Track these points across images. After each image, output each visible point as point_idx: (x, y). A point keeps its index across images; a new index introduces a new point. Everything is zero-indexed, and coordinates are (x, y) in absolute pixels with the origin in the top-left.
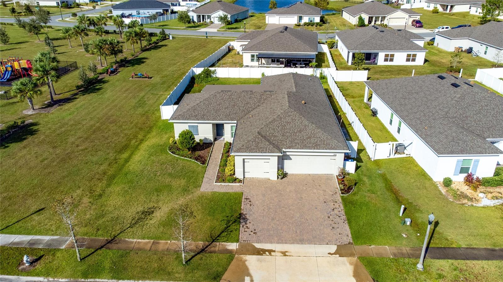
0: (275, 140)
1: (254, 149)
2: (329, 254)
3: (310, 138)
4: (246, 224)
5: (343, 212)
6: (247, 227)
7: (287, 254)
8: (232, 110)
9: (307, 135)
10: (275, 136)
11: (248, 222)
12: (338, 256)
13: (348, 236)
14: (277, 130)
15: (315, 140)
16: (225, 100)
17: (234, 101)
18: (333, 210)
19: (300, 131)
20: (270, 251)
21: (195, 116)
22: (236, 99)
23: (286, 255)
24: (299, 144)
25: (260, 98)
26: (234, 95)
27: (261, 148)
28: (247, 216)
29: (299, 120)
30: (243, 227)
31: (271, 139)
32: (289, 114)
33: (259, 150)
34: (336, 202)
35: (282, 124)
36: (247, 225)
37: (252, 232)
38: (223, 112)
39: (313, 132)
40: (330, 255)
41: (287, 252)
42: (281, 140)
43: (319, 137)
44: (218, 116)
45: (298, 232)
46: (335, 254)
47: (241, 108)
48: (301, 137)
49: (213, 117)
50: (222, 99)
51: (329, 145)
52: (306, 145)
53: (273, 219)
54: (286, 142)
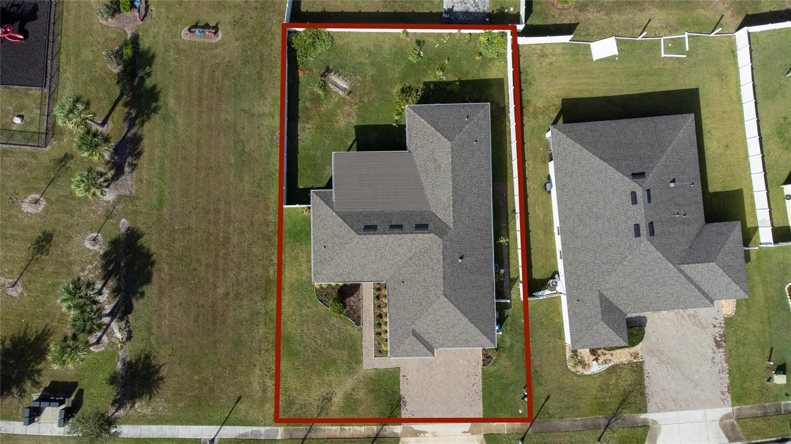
0: (429, 338)
1: (410, 352)
2: (463, 432)
3: (461, 334)
4: (406, 406)
5: (481, 388)
6: (406, 409)
7: (436, 434)
8: (379, 264)
9: (459, 331)
10: (429, 333)
11: (407, 405)
12: (470, 434)
13: (480, 413)
14: (431, 326)
15: (466, 336)
16: (370, 250)
17: (381, 250)
18: (473, 385)
19: (453, 327)
20: (424, 432)
21: (339, 274)
22: (384, 247)
23: (435, 436)
24: (451, 342)
25: (411, 245)
26: (380, 241)
27: (416, 351)
28: (406, 399)
29: (453, 313)
30: (403, 409)
31: (425, 336)
32: (444, 305)
33: (414, 354)
34: (477, 375)
35: (436, 318)
36: (406, 408)
37: (410, 414)
38: (370, 268)
39: (465, 326)
40: (464, 434)
41: (435, 432)
42: (434, 338)
43: (471, 333)
44: (366, 274)
45: (445, 411)
46: (468, 432)
47: (390, 262)
48: (453, 334)
49: (360, 276)
50: (367, 249)
51: (479, 341)
52: (457, 341)
53: (426, 400)
54: (439, 339)
